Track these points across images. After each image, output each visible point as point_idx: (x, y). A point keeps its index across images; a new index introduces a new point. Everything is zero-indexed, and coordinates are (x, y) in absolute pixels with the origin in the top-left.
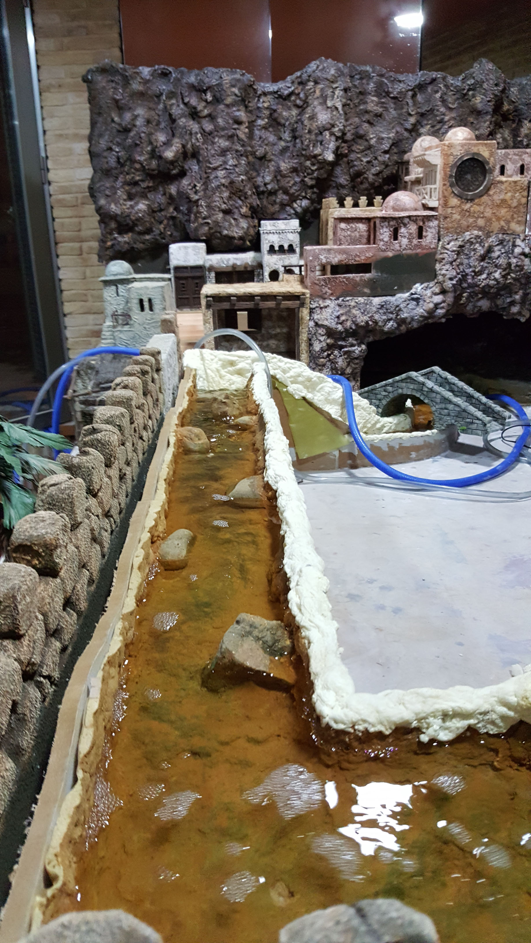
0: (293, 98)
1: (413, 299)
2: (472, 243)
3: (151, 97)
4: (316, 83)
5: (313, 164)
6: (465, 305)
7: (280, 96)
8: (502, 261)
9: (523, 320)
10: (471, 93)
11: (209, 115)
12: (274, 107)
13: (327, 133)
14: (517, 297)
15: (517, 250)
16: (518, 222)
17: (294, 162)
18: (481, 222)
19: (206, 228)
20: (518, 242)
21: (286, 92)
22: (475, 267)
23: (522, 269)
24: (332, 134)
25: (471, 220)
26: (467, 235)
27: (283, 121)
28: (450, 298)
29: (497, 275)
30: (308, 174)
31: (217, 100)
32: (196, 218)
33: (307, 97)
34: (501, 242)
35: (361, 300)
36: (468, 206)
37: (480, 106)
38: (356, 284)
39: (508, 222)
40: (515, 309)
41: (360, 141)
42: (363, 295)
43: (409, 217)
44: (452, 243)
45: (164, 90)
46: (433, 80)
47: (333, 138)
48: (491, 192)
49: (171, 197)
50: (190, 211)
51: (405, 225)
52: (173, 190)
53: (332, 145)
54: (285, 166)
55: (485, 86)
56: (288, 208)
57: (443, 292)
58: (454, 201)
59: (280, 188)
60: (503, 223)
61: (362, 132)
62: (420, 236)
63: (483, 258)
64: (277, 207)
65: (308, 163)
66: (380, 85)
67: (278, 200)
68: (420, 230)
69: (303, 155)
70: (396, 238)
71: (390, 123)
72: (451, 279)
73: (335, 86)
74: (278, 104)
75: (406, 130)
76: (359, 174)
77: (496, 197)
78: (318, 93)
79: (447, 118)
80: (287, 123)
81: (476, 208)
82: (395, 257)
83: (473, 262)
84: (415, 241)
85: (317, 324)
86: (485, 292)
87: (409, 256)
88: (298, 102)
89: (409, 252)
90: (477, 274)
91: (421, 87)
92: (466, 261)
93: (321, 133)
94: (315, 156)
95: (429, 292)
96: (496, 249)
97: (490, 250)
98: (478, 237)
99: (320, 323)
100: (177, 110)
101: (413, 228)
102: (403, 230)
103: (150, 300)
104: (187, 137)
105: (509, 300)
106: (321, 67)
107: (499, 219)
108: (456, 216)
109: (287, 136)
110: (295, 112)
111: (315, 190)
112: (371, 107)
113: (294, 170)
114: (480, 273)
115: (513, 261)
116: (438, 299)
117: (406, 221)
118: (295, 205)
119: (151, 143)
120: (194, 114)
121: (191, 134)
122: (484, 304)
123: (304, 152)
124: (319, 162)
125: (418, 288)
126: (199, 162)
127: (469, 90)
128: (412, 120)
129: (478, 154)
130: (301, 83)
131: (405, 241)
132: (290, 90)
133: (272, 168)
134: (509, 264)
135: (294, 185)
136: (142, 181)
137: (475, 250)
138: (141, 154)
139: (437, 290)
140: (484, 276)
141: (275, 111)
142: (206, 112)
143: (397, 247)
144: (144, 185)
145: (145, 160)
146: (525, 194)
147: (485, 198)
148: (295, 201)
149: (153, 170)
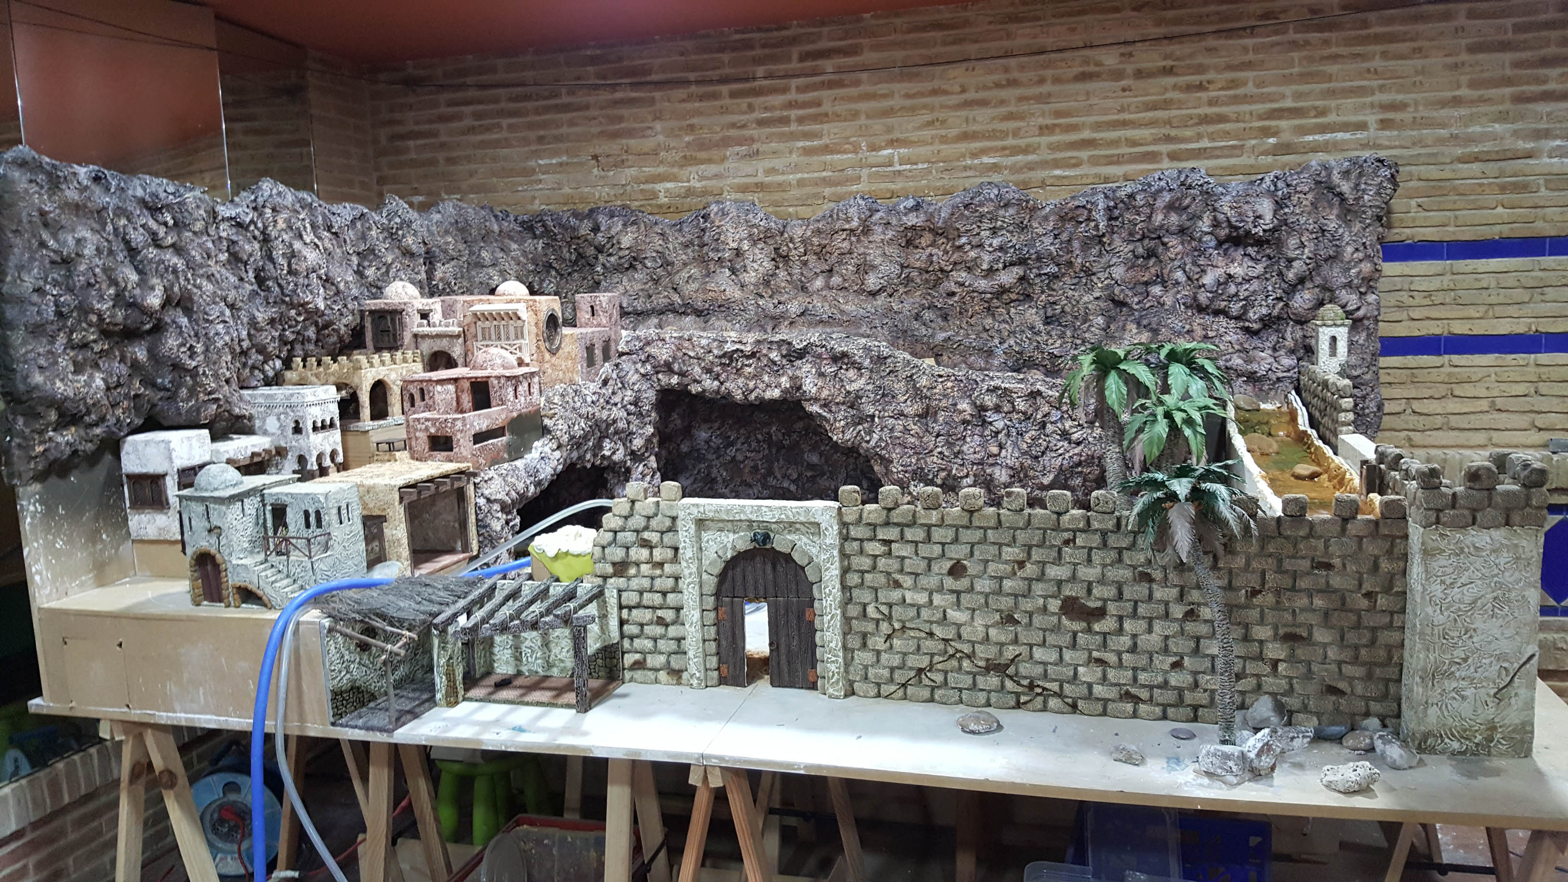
0: (252, 228)
1: (541, 458)
3: (92, 212)
4: (275, 211)
5: (299, 314)
6: (569, 458)
7: (239, 225)
8: (583, 411)
11: (173, 245)
12: (234, 238)
13: (315, 275)
15: (587, 399)
16: (576, 373)
17: (273, 312)
18: (561, 374)
19: (215, 407)
21: (245, 220)
23: (593, 417)
25: (556, 373)
26: (559, 388)
29: (583, 424)
30: (290, 327)
31: (179, 226)
32: (192, 392)
35: (509, 465)
36: (554, 359)
38: (499, 450)
39: (572, 373)
43: (522, 375)
45: (108, 203)
46: (363, 216)
48: (562, 345)
49: (135, 366)
50: (177, 385)
51: (520, 383)
52: (141, 353)
53: (322, 291)
54: (261, 316)
57: (560, 448)
58: (546, 356)
60: (570, 374)
68: (529, 386)
70: (516, 398)
71: (341, 264)
73: (299, 217)
74: (237, 234)
77: (565, 350)
81: (558, 361)
82: (520, 416)
83: (570, 414)
84: (528, 399)
85: (489, 500)
86: (576, 442)
87: (526, 415)
88: (257, 233)
89: (525, 410)
90: (573, 425)
92: (566, 414)
93: (308, 276)
95: (549, 449)
100: (138, 237)
101: (526, 386)
102: (520, 389)
104: (171, 277)
105: (586, 448)
106: (275, 192)
107: (568, 370)
109: (252, 276)
110: (256, 245)
113: (272, 322)
114: (575, 423)
115: (589, 410)
117: (521, 379)
118: (267, 368)
119: (113, 282)
120: (156, 242)
123: (287, 299)
128: (356, 260)
129: (554, 310)
130: (256, 209)
131: (523, 399)
132: (250, 217)
134: (587, 413)
136: (95, 341)
138: (101, 299)
140: (577, 426)
141: (234, 242)
142: (169, 240)
143: (518, 406)
144: (97, 348)
145: (108, 309)
146: (577, 345)
147: (560, 351)
148: (267, 362)
149: (116, 325)
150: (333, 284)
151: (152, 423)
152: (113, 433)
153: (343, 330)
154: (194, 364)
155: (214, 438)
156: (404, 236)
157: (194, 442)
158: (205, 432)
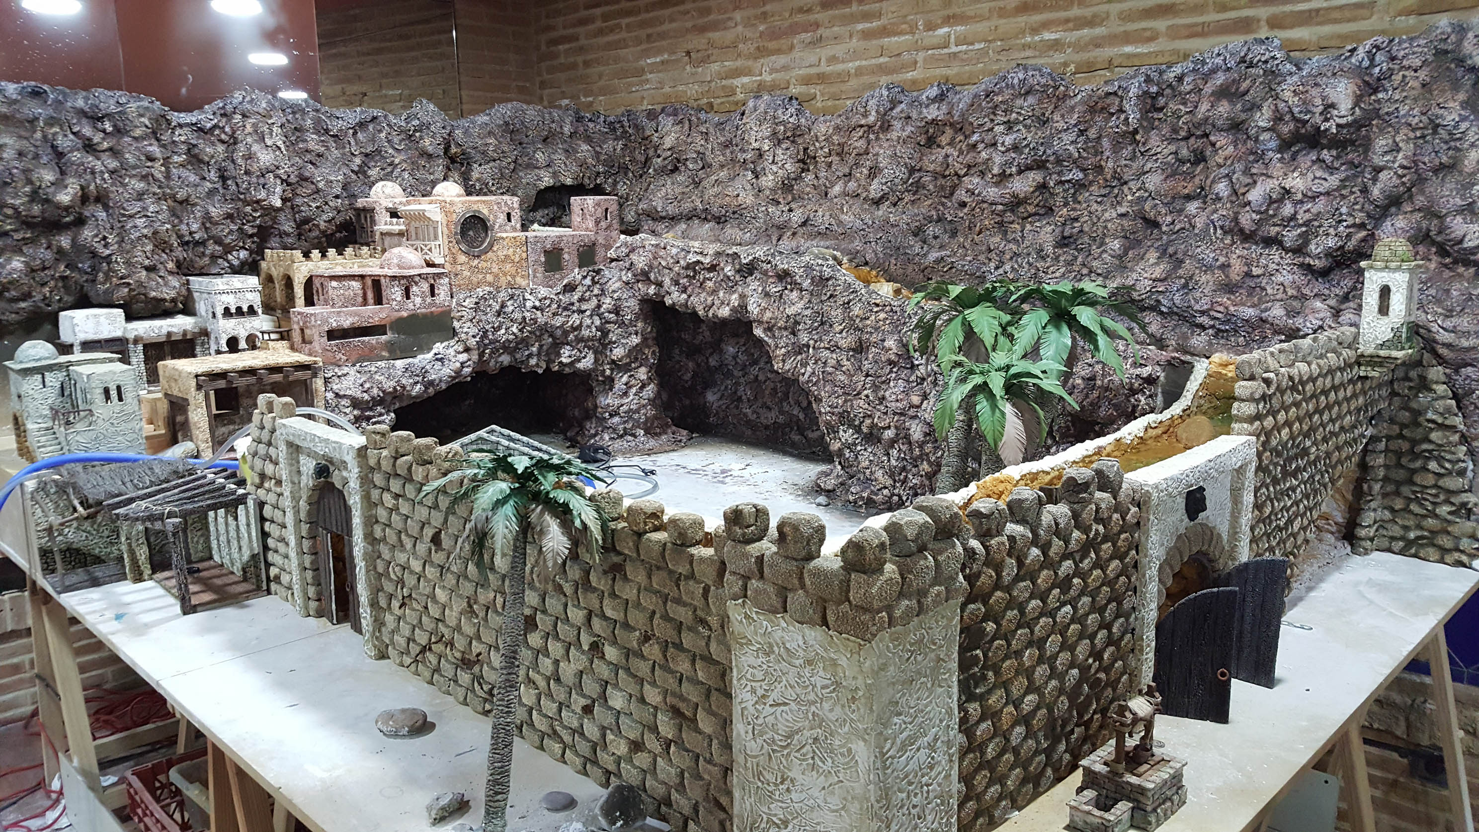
0: (217, 132)
1: (437, 359)
2: (486, 299)
3: (21, 122)
4: (244, 116)
5: (255, 210)
6: (487, 362)
7: (201, 130)
8: (517, 315)
9: (540, 371)
10: (417, 134)
11: (110, 149)
12: (194, 142)
13: (271, 175)
14: (534, 349)
15: (529, 304)
16: (523, 277)
17: (228, 208)
18: (490, 278)
19: (126, 290)
20: (527, 296)
21: (209, 125)
22: (493, 323)
23: (536, 323)
24: (277, 176)
25: (481, 277)
26: (480, 292)
27: (206, 159)
28: (475, 357)
29: (514, 329)
30: (248, 221)
31: (119, 131)
32: (107, 278)
33: (234, 132)
34: (512, 297)
35: (382, 364)
36: (476, 262)
37: (430, 149)
38: (372, 348)
39: (514, 277)
40: (533, 362)
41: (304, 184)
42: (382, 359)
43: (419, 275)
44: (468, 300)
45: (40, 114)
46: (374, 118)
47: (279, 182)
48: (495, 249)
49: (60, 251)
50: (95, 269)
51: (416, 283)
52: (65, 241)
53: (279, 189)
54: (215, 211)
55: (432, 128)
56: (220, 261)
57: (467, 350)
58: (462, 258)
59: (210, 238)
60: (509, 278)
61: (307, 174)
62: (433, 294)
63: (499, 314)
64: (206, 260)
65: (248, 209)
66: (317, 122)
67: (208, 252)
68: (432, 287)
69: (240, 199)
70: (408, 298)
71: (335, 164)
72: (474, 337)
73: (270, 122)
74: (198, 138)
75: (353, 171)
76: (307, 221)
77: (500, 253)
78: (249, 129)
79: (397, 161)
80: (213, 161)
81: (483, 265)
82: (410, 317)
83: (491, 317)
84: (429, 300)
85: (337, 395)
86: (506, 348)
87: (425, 316)
88: (223, 136)
89: (423, 310)
90: (496, 329)
91: (362, 125)
92: (484, 318)
93: (263, 176)
94: (258, 202)
95: (451, 351)
96: (509, 303)
97: (503, 306)
98: (490, 293)
99: (342, 393)
100: (65, 142)
101: (425, 287)
102: (414, 289)
103: (119, 388)
104: (88, 177)
105: (527, 353)
106: (248, 98)
107: (505, 274)
108: (467, 273)
109: (213, 175)
110: (221, 148)
111: (255, 239)
112: (312, 145)
113: (229, 216)
114: (499, 328)
115: (528, 315)
116: (464, 357)
117: (417, 279)
118: (230, 257)
119: (30, 182)
120: (89, 147)
121: (93, 173)
122: (505, 359)
123: (242, 197)
124: (262, 208)
125: (438, 347)
126: (106, 207)
127: (415, 131)
128: (358, 161)
129: (479, 212)
130: (224, 115)
131: (418, 300)
132: (213, 122)
133: (199, 214)
134: (524, 318)
135: (229, 233)
136: (15, 231)
137: (490, 306)
138: (16, 196)
139: (461, 349)
140: (503, 331)
141: (195, 146)
142: (105, 145)
143: (411, 306)
144: (17, 236)
145: (23, 204)
146: (524, 249)
147: (490, 254)
148: (230, 252)
149: (35, 217)
150: (312, 183)
151: (84, 302)
152: (39, 307)
153: (323, 225)
154: (108, 252)
155: (129, 318)
156: (421, 138)
157: (102, 319)
158: (120, 312)
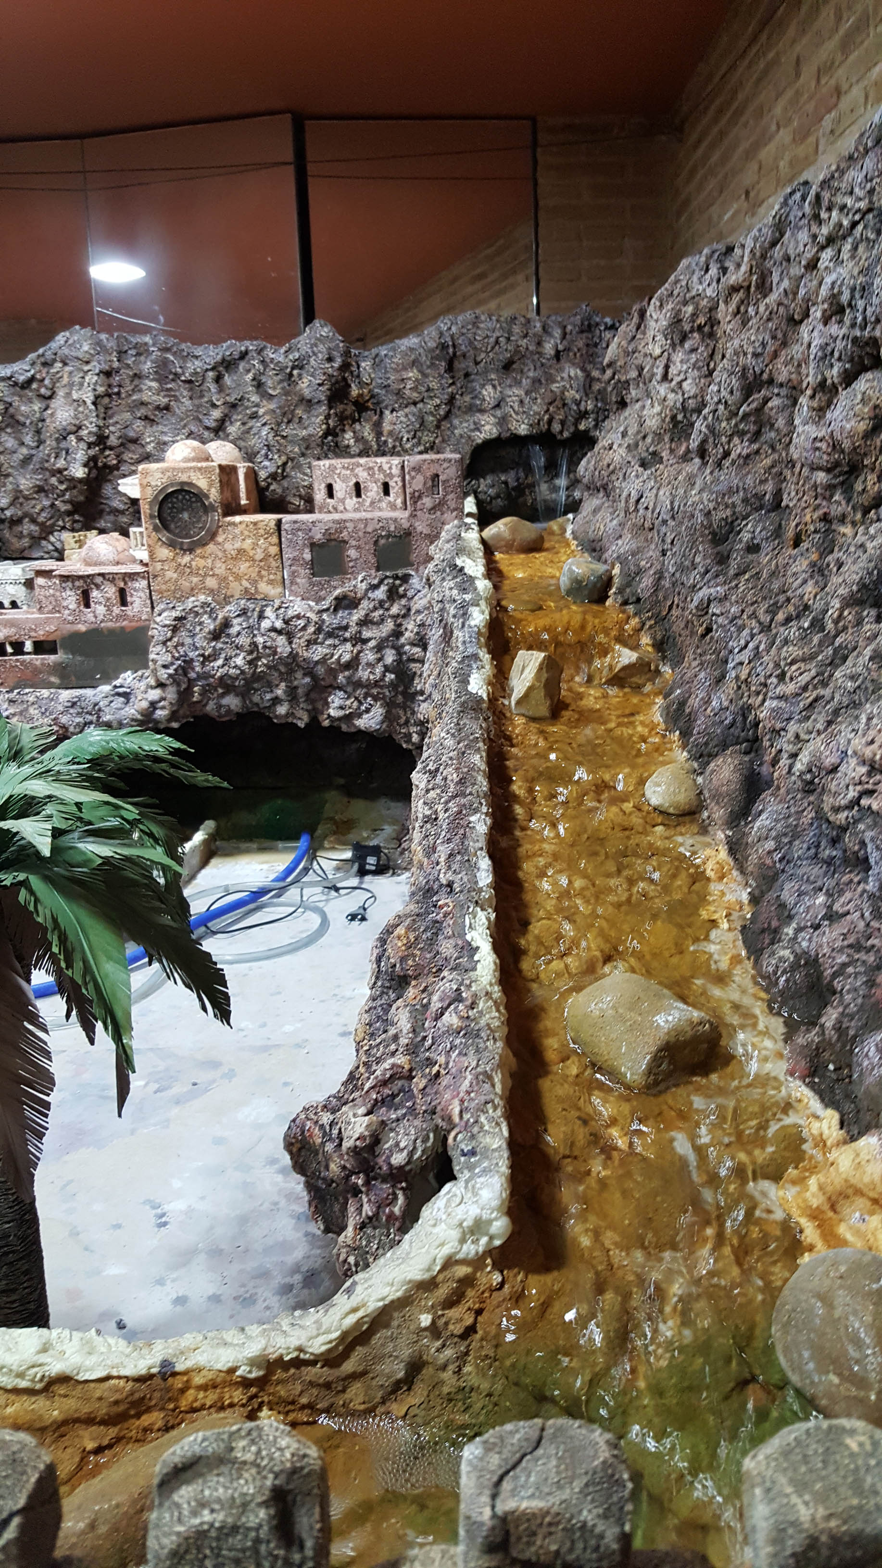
0: (34, 386)
1: (119, 694)
2: (197, 614)
6: (202, 703)
7: (16, 384)
8: (244, 640)
9: (301, 724)
12: (8, 400)
13: (72, 437)
14: (279, 692)
15: (266, 624)
16: (271, 582)
17: (37, 479)
18: (211, 583)
20: (269, 612)
21: (22, 378)
22: (204, 649)
24: (80, 439)
27: (22, 419)
28: (171, 694)
29: (239, 661)
33: (53, 383)
34: (244, 613)
39: (254, 583)
41: (132, 447)
42: (49, 686)
44: (165, 614)
46: (244, 355)
47: (83, 445)
53: (81, 455)
54: (26, 483)
55: (314, 362)
56: (44, 543)
57: (161, 685)
59: (26, 515)
60: (245, 584)
61: (132, 434)
62: (124, 602)
63: (216, 635)
64: (26, 542)
65: (54, 481)
66: (162, 366)
67: (25, 532)
68: (122, 593)
69: (46, 468)
71: (182, 420)
72: (165, 667)
73: (86, 368)
74: (13, 394)
75: (207, 428)
77: (228, 546)
78: (65, 380)
79: (261, 411)
80: (28, 422)
82: (89, 632)
83: (200, 641)
84: (116, 610)
86: (226, 684)
88: (43, 391)
90: (206, 659)
91: (228, 364)
92: (188, 641)
93: (65, 438)
94: (60, 471)
95: (142, 685)
96: (235, 621)
97: (226, 624)
98: (205, 605)
102: (95, 594)
106: (70, 342)
107: (238, 578)
108: (171, 574)
110: (37, 406)
112: (147, 396)
114: (214, 657)
115: (260, 640)
116: (154, 694)
122: (232, 702)
123: (47, 465)
125: (127, 678)
127: (293, 368)
130: (45, 364)
131: (101, 610)
132: (29, 375)
133: (10, 487)
134: (254, 645)
135: (42, 510)
137: (201, 624)
139: (151, 682)
140: (220, 662)
141: (11, 404)
143: (90, 617)
146: (275, 540)
156: (300, 377)
